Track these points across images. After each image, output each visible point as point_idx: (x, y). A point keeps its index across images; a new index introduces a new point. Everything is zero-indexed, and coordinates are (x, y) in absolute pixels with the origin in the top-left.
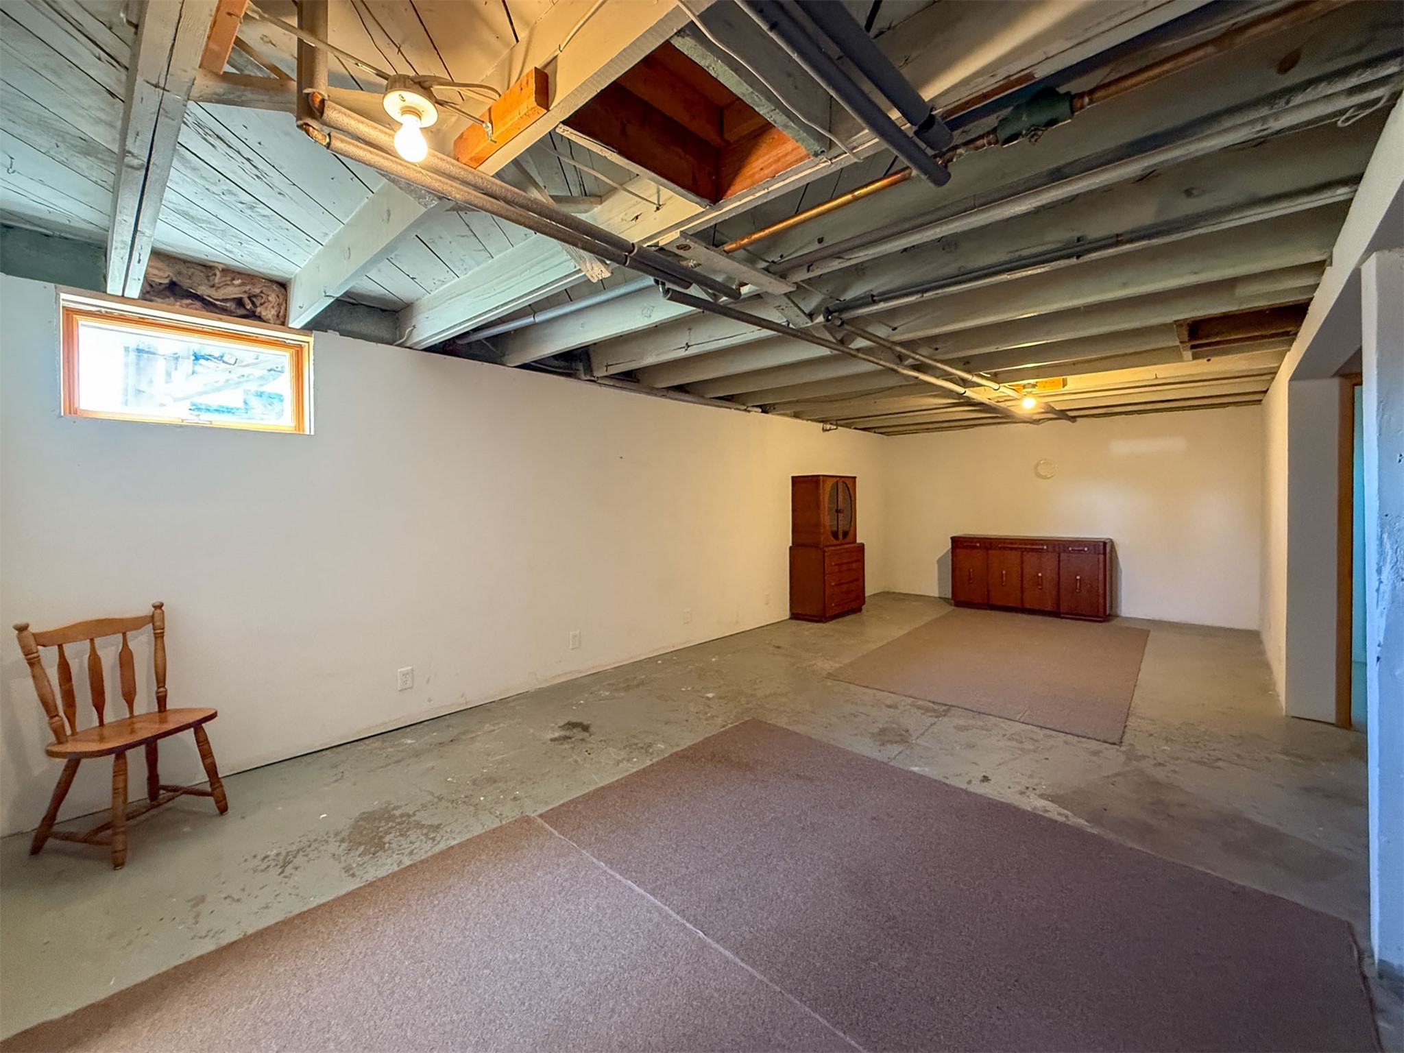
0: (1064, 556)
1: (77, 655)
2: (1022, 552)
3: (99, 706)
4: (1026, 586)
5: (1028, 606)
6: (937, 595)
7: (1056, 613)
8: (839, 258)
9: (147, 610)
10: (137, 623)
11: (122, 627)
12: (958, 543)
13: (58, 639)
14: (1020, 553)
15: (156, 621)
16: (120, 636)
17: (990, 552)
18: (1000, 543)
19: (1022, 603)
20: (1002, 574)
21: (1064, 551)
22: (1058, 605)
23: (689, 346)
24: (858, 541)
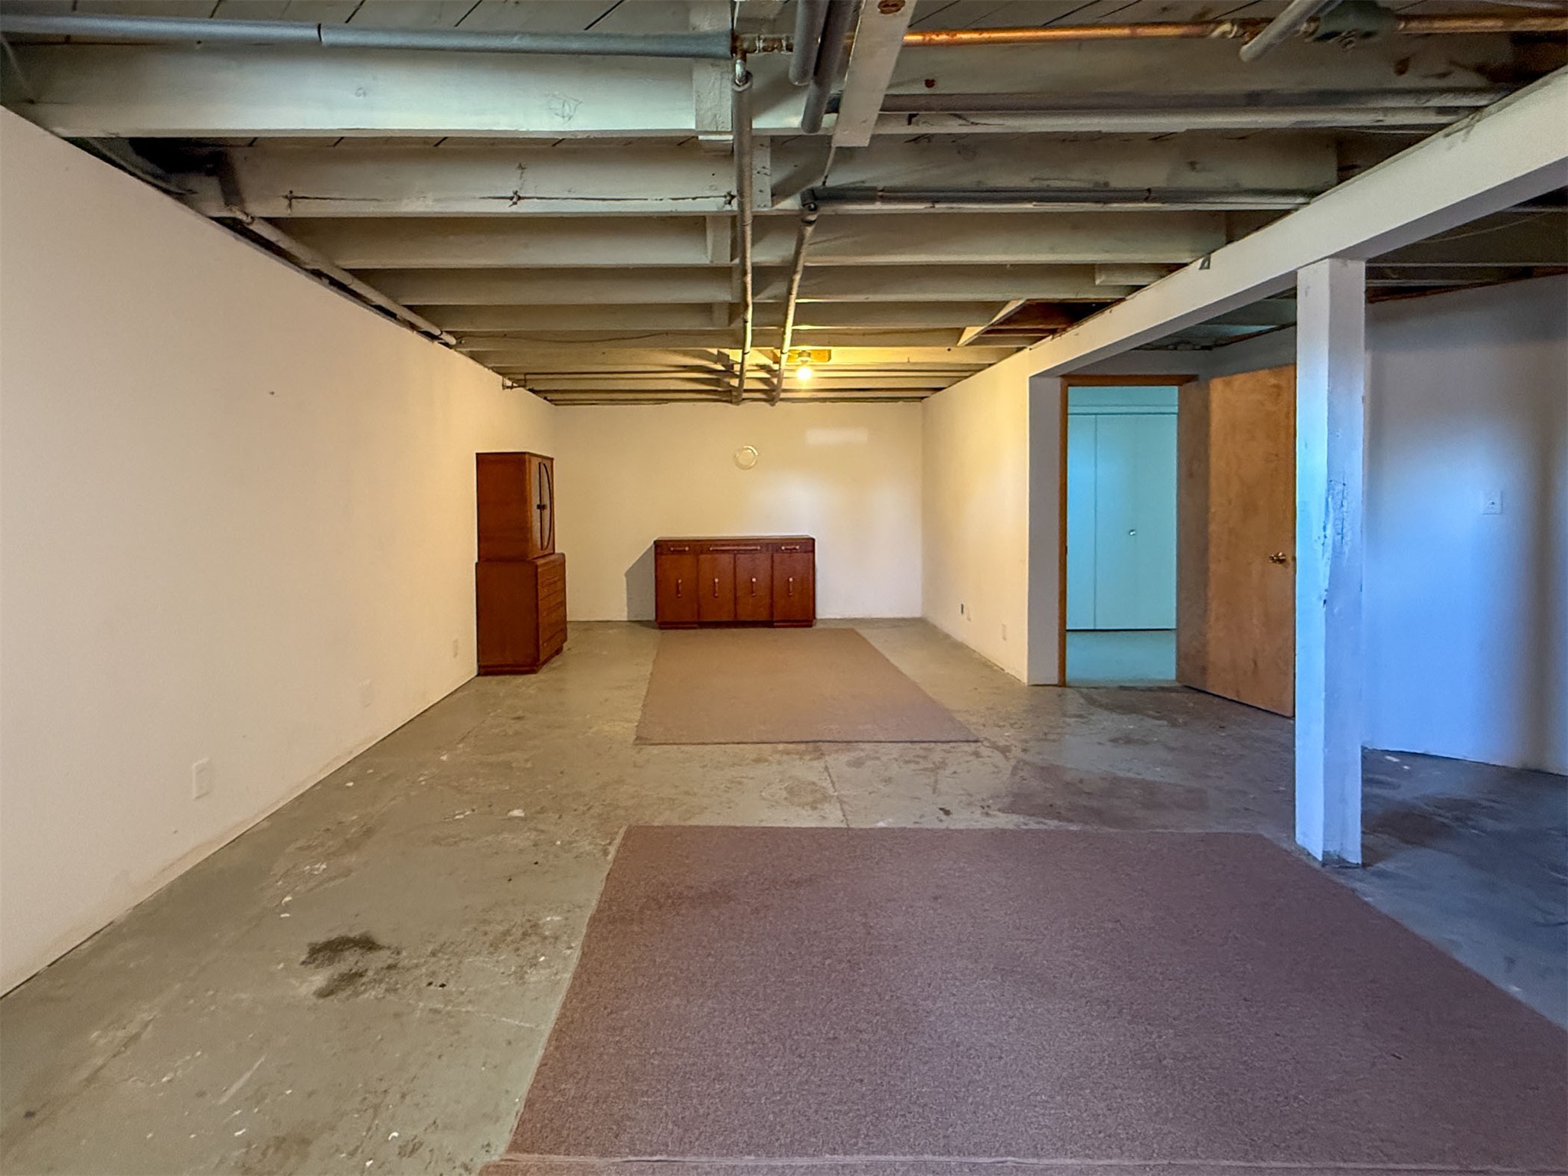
0: (777, 557)
2: (735, 555)
4: (739, 594)
5: (742, 618)
6: (626, 619)
7: (769, 624)
8: (960, 117)
12: (663, 549)
14: (732, 556)
17: (702, 556)
18: (711, 546)
19: (736, 616)
20: (714, 583)
21: (777, 551)
22: (772, 615)
23: (520, 198)
24: (557, 551)
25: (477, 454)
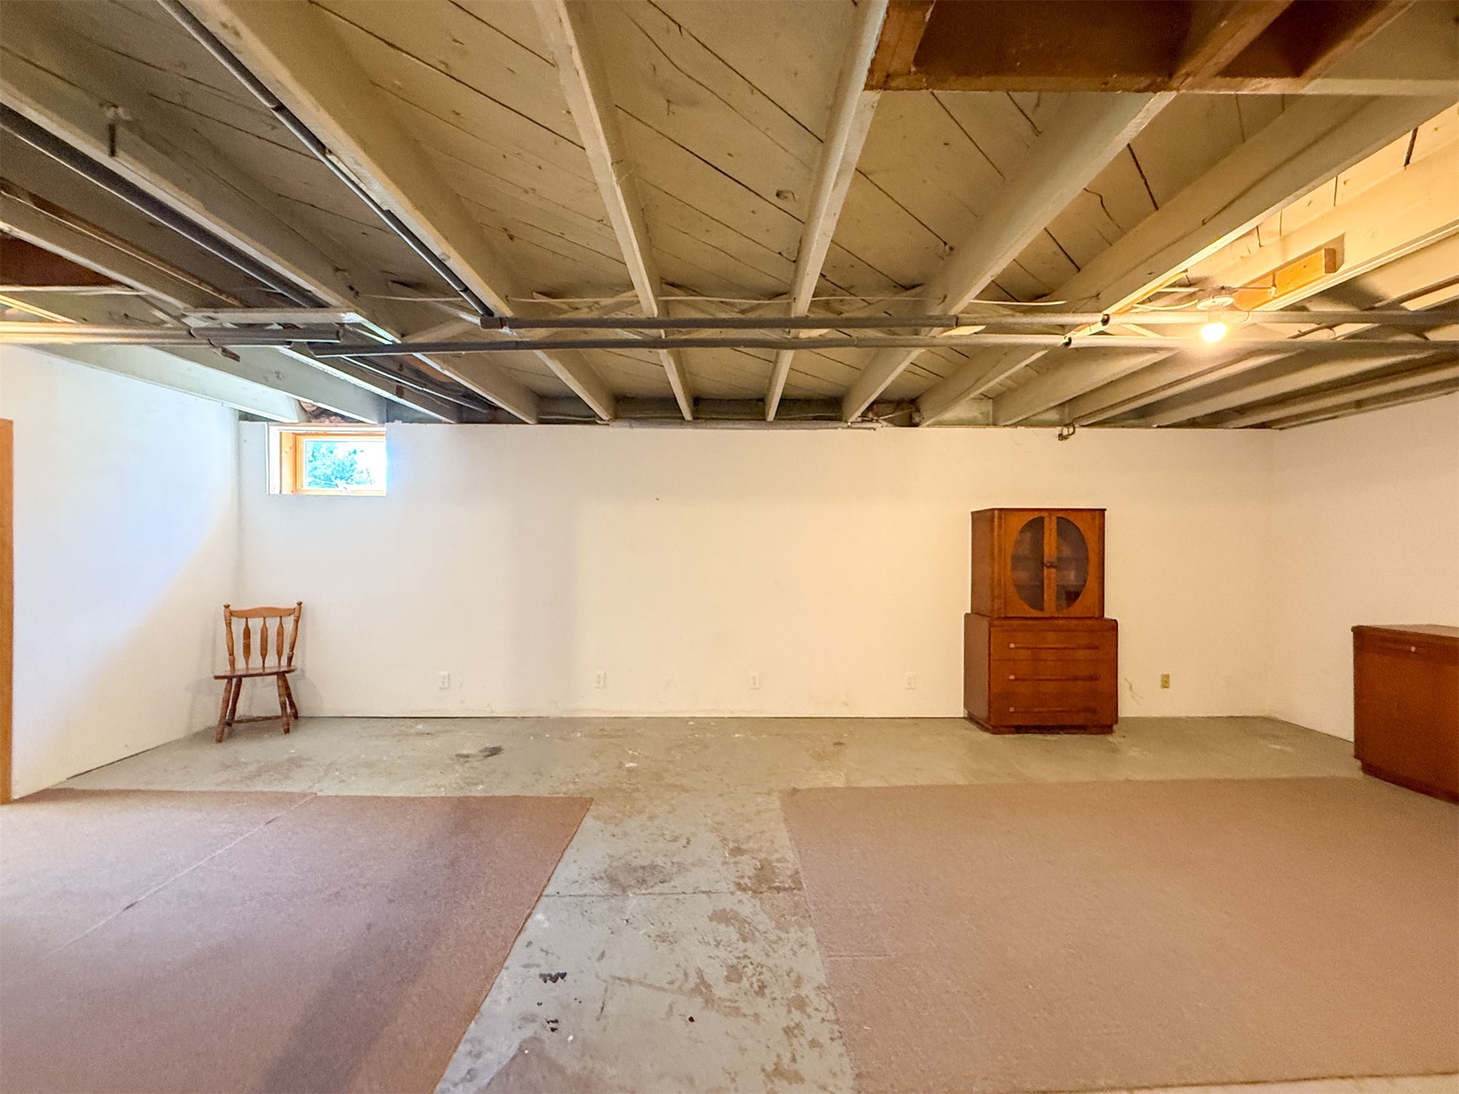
1: (256, 623)
3: (264, 656)
9: (295, 605)
10: (289, 612)
11: (280, 613)
13: (246, 615)
15: (297, 612)
16: (279, 619)
24: (1107, 616)
25: (972, 513)
